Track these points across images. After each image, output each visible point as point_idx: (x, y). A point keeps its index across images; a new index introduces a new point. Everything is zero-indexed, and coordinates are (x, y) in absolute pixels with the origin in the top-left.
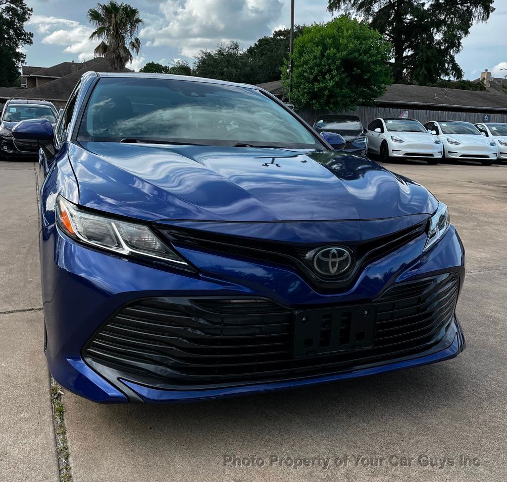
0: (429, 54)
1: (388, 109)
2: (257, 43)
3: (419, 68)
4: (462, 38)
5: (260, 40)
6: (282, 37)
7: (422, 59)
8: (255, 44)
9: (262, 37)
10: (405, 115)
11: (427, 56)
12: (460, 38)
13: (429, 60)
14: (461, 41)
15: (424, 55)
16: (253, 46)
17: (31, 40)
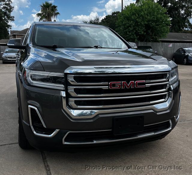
0: (179, 19)
1: (164, 43)
3: (174, 26)
5: (106, 16)
6: (115, 15)
7: (176, 21)
10: (171, 45)
11: (178, 20)
13: (179, 22)
15: (177, 20)
16: (104, 19)
17: (13, 19)
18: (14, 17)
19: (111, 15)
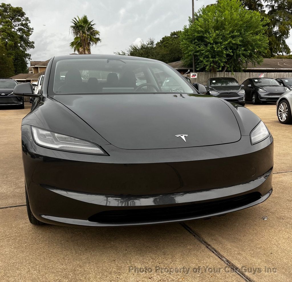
1: (252, 73)
2: (162, 40)
6: (175, 36)
9: (164, 37)
10: (262, 75)
14: (289, 31)
16: (159, 41)
17: (33, 46)
18: (33, 43)
19: (169, 35)
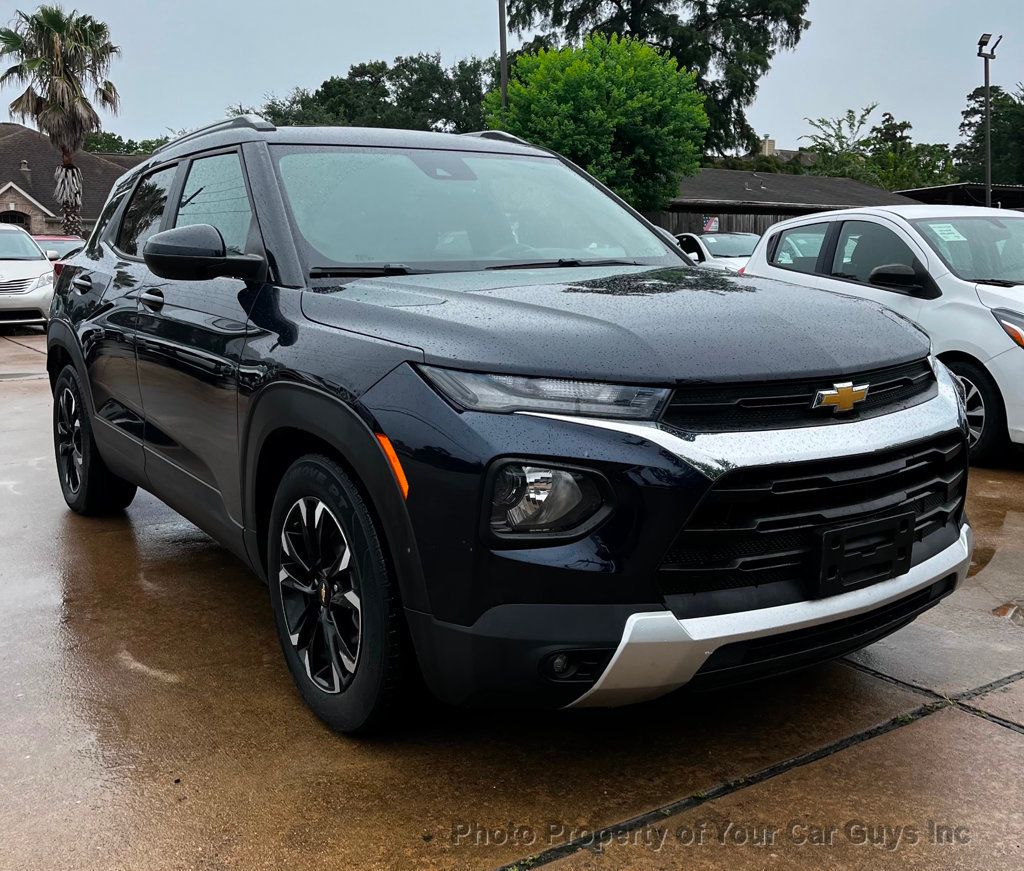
2: (321, 90)
4: (760, 76)
5: (325, 85)
6: (366, 78)
8: (317, 91)
9: (328, 79)
10: (714, 225)
12: (756, 77)
14: (756, 83)
16: (312, 94)
19: (345, 77)
